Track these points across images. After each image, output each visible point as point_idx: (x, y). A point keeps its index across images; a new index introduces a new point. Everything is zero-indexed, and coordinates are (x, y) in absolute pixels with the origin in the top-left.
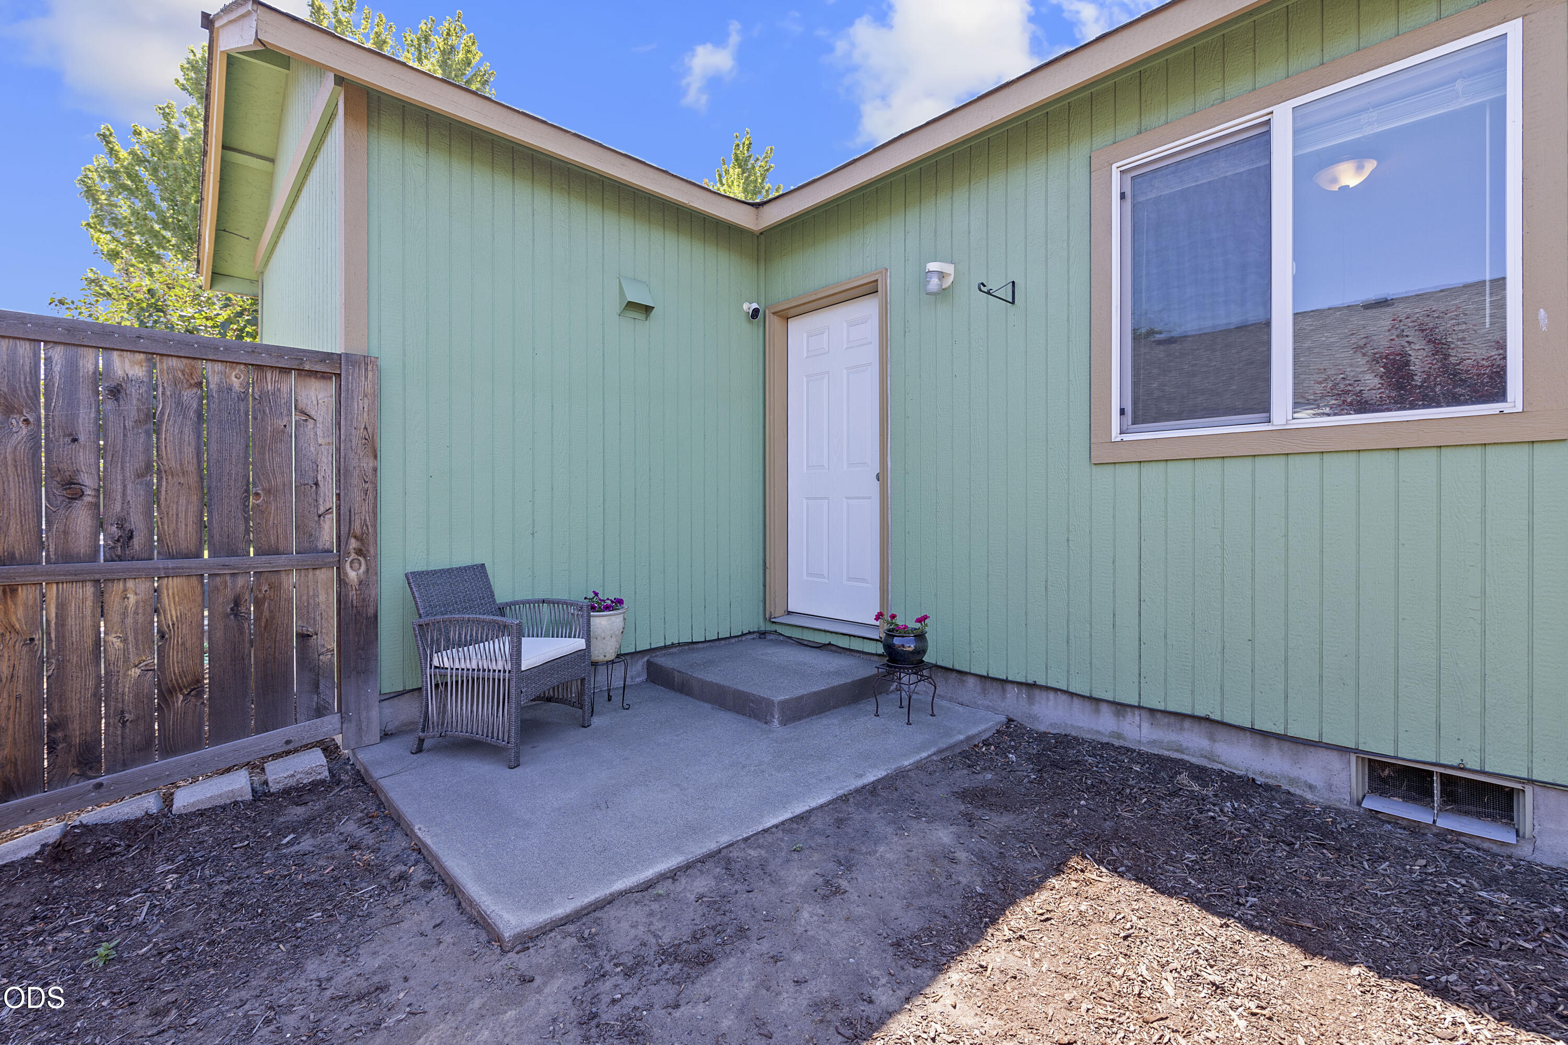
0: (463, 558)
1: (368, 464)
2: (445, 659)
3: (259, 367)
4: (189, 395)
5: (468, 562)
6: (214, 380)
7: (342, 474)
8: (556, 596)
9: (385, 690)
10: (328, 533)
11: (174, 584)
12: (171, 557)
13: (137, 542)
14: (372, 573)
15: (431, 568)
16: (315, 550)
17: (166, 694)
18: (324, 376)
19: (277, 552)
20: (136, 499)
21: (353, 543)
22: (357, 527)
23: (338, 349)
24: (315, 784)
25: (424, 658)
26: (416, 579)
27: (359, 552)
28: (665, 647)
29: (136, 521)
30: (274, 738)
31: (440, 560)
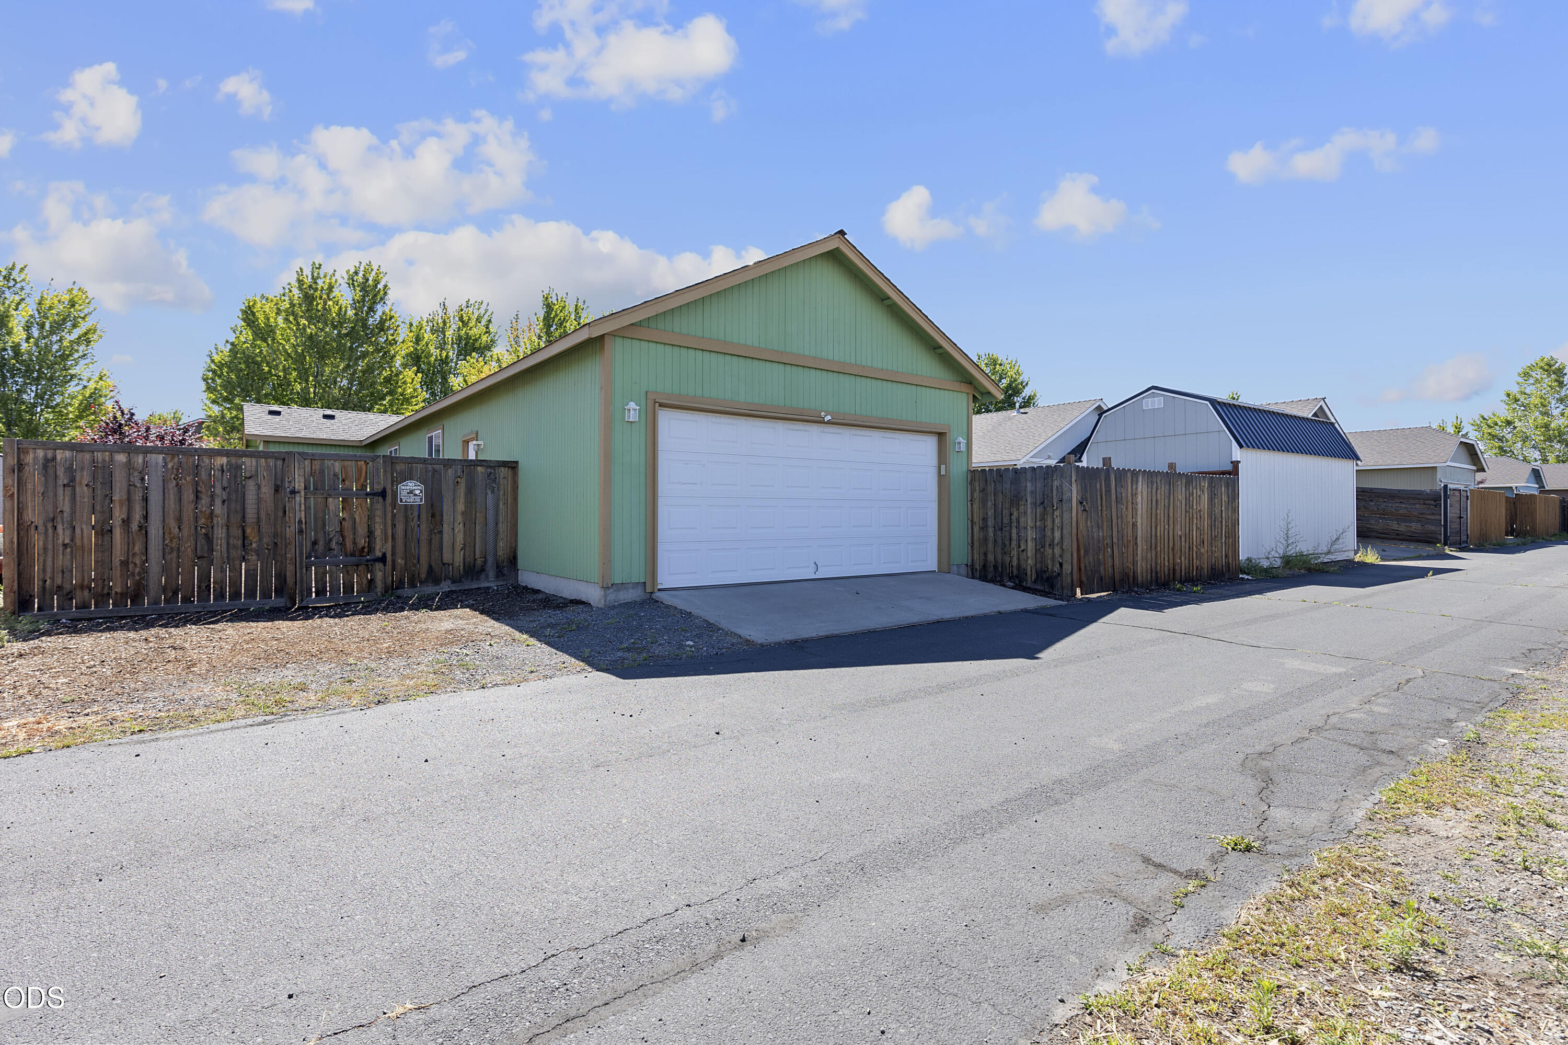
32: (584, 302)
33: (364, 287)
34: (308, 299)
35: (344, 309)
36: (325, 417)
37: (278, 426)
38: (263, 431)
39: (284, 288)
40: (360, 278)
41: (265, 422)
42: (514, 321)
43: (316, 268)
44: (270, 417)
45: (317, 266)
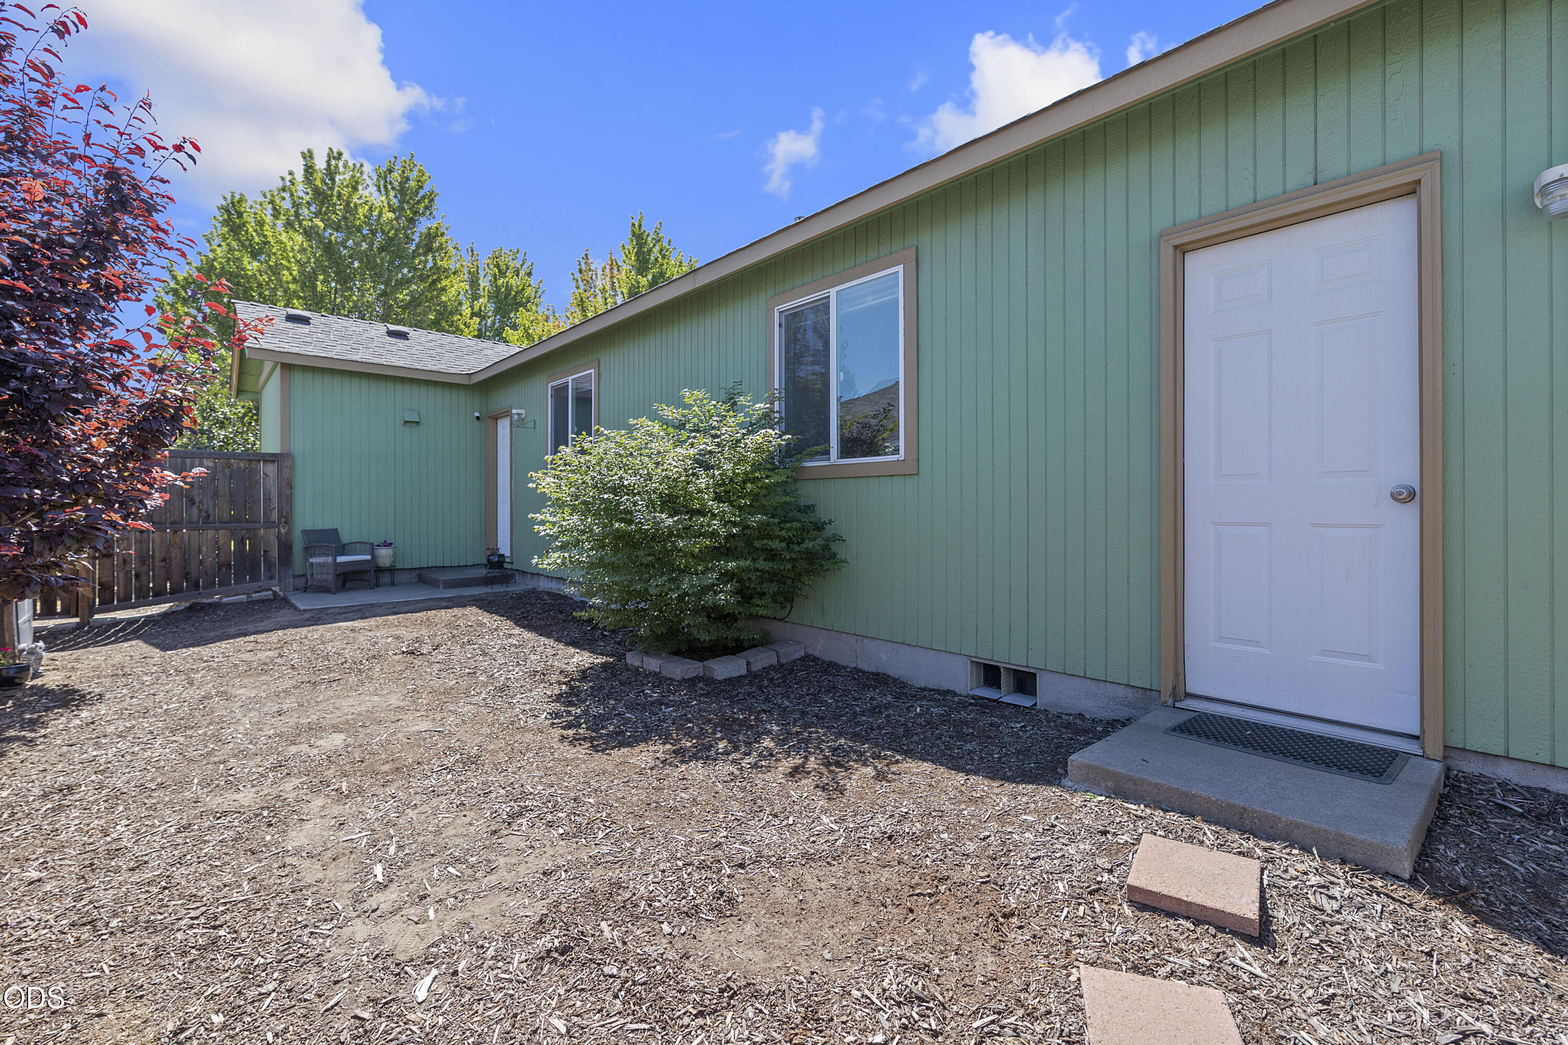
0: (328, 526)
1: (288, 492)
2: (313, 560)
3: (250, 460)
4: (227, 471)
5: (330, 527)
6: (235, 465)
7: (280, 495)
8: (362, 540)
9: (297, 573)
10: (275, 516)
11: (222, 532)
12: (221, 523)
13: (211, 518)
14: (290, 530)
15: (316, 528)
16: (269, 522)
17: (220, 567)
18: (273, 461)
19: (256, 522)
20: (211, 505)
21: (283, 520)
22: (284, 514)
23: (278, 452)
24: (267, 600)
25: (306, 559)
26: (305, 532)
27: (285, 523)
28: (428, 568)
29: (211, 511)
30: (255, 585)
31: (319, 526)
32: (670, 241)
33: (402, 190)
34: (321, 197)
35: (375, 213)
36: (391, 334)
37: (309, 340)
38: (282, 345)
39: (283, 179)
40: (396, 176)
41: (284, 331)
42: (583, 262)
43: (334, 158)
44: (290, 325)
45: (335, 155)
